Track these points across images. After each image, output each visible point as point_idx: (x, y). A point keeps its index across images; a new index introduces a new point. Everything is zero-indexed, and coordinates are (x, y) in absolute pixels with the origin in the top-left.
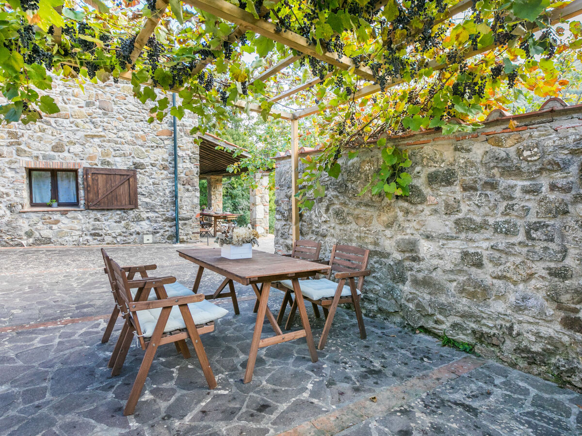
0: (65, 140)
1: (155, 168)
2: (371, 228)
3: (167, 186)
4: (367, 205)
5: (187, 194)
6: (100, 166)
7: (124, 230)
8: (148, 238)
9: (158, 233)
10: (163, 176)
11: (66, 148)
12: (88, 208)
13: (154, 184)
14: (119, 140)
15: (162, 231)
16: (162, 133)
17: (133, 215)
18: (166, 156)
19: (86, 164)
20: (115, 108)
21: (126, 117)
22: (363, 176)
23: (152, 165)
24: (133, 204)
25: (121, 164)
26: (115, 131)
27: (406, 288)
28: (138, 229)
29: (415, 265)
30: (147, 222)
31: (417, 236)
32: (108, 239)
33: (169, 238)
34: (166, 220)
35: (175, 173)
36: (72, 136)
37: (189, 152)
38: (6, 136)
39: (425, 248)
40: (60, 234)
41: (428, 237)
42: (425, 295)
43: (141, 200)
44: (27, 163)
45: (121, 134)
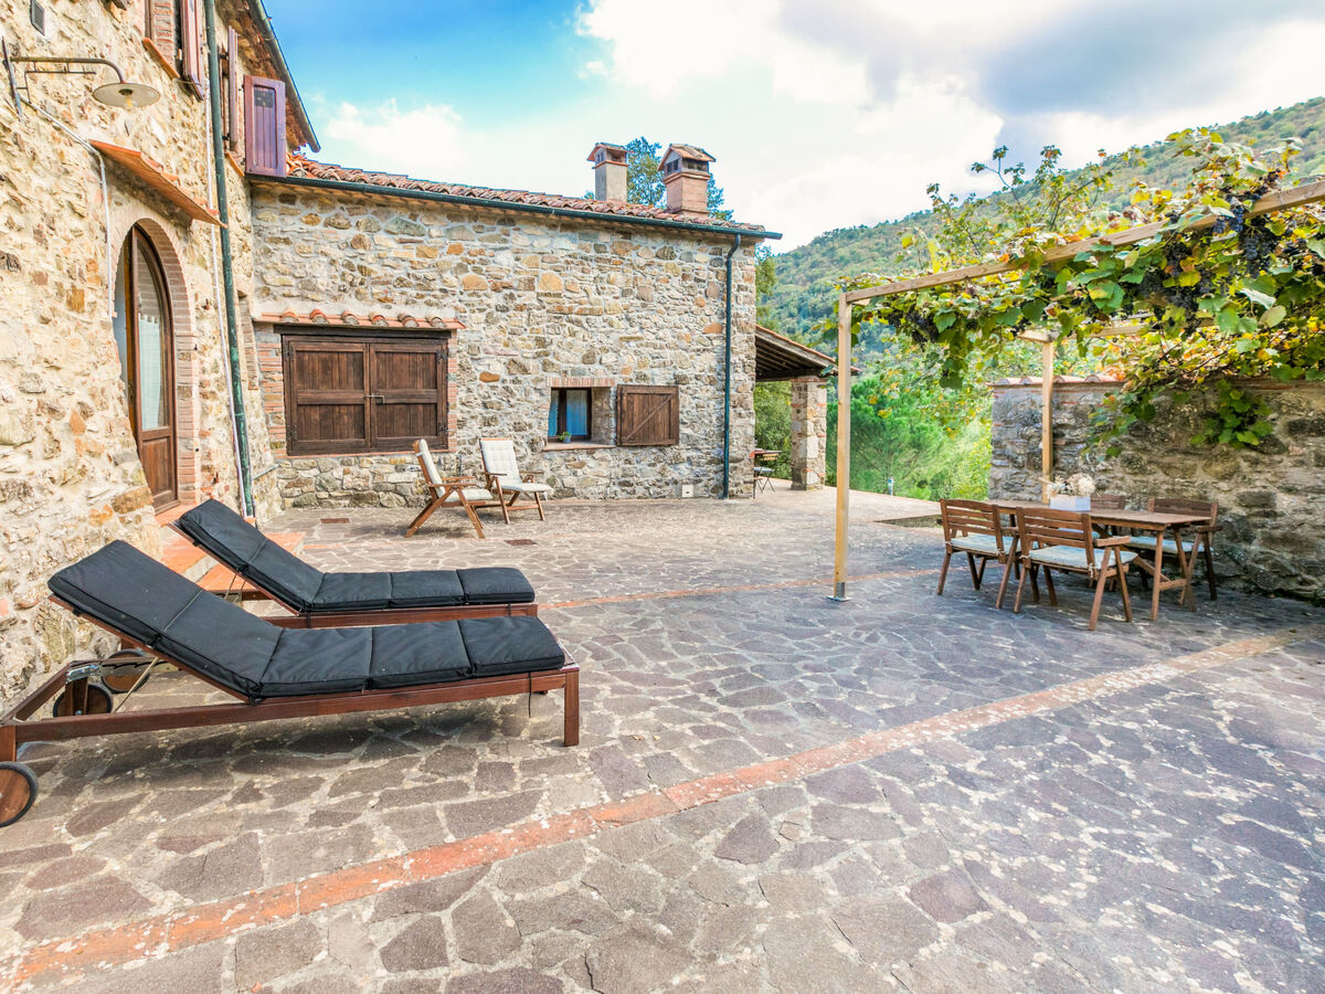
0: (598, 346)
1: (699, 383)
2: (1193, 479)
3: (714, 409)
4: (1186, 453)
5: (739, 421)
6: (634, 383)
7: (659, 477)
8: (688, 490)
9: (700, 481)
10: (709, 394)
11: (598, 358)
12: (619, 443)
13: (697, 406)
14: (658, 342)
15: (705, 479)
16: (710, 329)
17: (671, 455)
18: (714, 364)
19: (619, 380)
20: (656, 295)
21: (667, 309)
22: (1177, 418)
23: (696, 378)
24: (673, 436)
25: (660, 378)
26: (654, 330)
27: (1253, 548)
28: (676, 476)
29: (1269, 521)
30: (687, 464)
31: (1272, 489)
32: (640, 490)
33: (713, 491)
34: (710, 463)
35: (726, 389)
36: (605, 340)
37: (743, 357)
38: (533, 344)
39: (1284, 502)
40: (584, 483)
41: (1290, 490)
42: (1285, 554)
43: (684, 430)
44: (555, 381)
45: (661, 334)
